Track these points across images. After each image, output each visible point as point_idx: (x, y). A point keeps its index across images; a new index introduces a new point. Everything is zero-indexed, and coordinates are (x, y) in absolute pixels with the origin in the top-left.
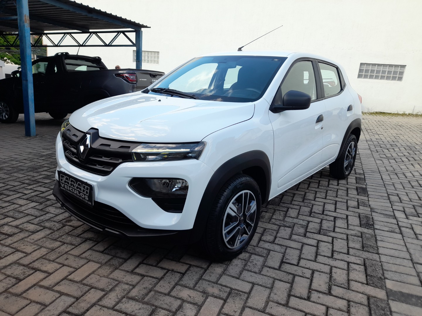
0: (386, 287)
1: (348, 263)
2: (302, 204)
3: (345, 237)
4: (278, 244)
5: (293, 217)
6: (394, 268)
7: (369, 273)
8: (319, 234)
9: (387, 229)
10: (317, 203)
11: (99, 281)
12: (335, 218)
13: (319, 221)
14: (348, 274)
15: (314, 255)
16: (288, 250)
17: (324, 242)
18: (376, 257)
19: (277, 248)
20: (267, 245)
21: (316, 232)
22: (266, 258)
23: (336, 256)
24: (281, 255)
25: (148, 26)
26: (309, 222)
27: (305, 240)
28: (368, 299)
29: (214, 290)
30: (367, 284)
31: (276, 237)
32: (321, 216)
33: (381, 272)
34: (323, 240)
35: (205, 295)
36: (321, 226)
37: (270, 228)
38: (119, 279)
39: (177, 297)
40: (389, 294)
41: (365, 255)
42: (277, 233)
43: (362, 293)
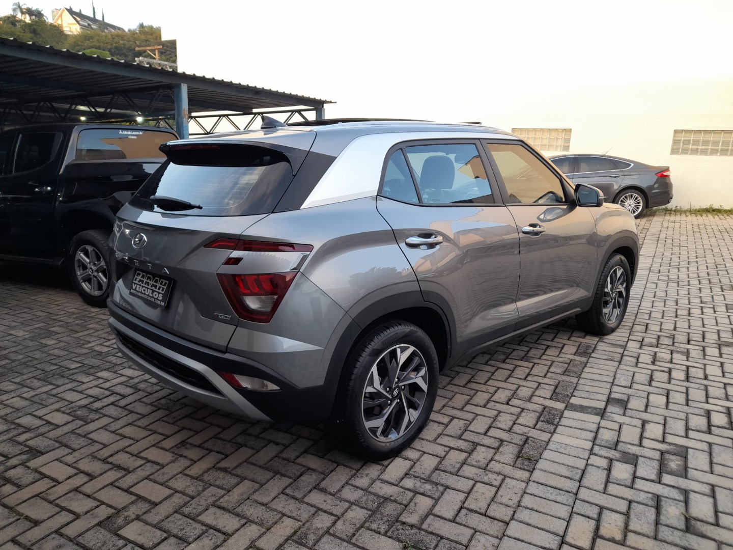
0: (568, 402)
1: (540, 384)
3: (549, 363)
4: (470, 368)
6: (587, 388)
7: (557, 391)
9: (605, 357)
14: (534, 392)
17: (523, 367)
18: (575, 380)
22: (453, 378)
23: (529, 378)
24: (470, 376)
25: (332, 101)
28: (544, 409)
30: (550, 399)
32: (531, 345)
33: (571, 391)
40: (568, 406)
41: (564, 378)
43: (541, 405)
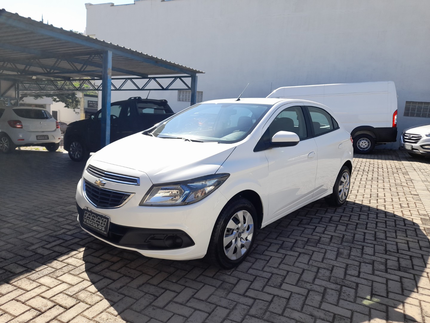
2: (375, 242)
4: (364, 278)
5: (370, 254)
8: (400, 270)
10: (390, 242)
11: (220, 301)
12: (411, 256)
13: (396, 259)
15: (400, 289)
16: (375, 284)
17: (407, 278)
19: (363, 281)
20: (354, 279)
21: (397, 269)
22: (356, 289)
24: (370, 288)
25: (203, 72)
26: (386, 260)
27: (388, 276)
29: (320, 314)
31: (359, 272)
32: (397, 255)
34: (405, 276)
35: (314, 318)
36: (399, 264)
37: (351, 263)
38: (236, 300)
39: (290, 317)
42: (360, 269)
